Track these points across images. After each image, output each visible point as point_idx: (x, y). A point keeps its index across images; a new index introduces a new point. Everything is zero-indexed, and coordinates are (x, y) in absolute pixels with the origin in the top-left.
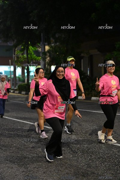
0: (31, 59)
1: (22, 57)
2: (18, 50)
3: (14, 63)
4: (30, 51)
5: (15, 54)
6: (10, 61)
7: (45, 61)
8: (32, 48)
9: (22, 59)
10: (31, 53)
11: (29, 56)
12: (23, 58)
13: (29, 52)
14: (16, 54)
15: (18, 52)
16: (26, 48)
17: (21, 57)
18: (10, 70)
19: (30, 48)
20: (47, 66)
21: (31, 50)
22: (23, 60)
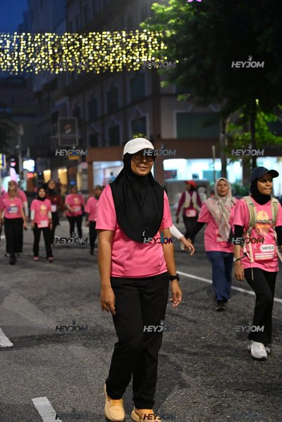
0: (261, 140)
1: (240, 138)
2: (231, 121)
3: (222, 153)
4: (258, 122)
5: (224, 132)
6: (214, 148)
8: (264, 117)
9: (240, 143)
10: (261, 127)
11: (257, 135)
12: (242, 140)
13: (256, 126)
14: (227, 130)
15: (230, 128)
16: (249, 116)
17: (237, 139)
18: (212, 170)
19: (258, 116)
21: (261, 122)
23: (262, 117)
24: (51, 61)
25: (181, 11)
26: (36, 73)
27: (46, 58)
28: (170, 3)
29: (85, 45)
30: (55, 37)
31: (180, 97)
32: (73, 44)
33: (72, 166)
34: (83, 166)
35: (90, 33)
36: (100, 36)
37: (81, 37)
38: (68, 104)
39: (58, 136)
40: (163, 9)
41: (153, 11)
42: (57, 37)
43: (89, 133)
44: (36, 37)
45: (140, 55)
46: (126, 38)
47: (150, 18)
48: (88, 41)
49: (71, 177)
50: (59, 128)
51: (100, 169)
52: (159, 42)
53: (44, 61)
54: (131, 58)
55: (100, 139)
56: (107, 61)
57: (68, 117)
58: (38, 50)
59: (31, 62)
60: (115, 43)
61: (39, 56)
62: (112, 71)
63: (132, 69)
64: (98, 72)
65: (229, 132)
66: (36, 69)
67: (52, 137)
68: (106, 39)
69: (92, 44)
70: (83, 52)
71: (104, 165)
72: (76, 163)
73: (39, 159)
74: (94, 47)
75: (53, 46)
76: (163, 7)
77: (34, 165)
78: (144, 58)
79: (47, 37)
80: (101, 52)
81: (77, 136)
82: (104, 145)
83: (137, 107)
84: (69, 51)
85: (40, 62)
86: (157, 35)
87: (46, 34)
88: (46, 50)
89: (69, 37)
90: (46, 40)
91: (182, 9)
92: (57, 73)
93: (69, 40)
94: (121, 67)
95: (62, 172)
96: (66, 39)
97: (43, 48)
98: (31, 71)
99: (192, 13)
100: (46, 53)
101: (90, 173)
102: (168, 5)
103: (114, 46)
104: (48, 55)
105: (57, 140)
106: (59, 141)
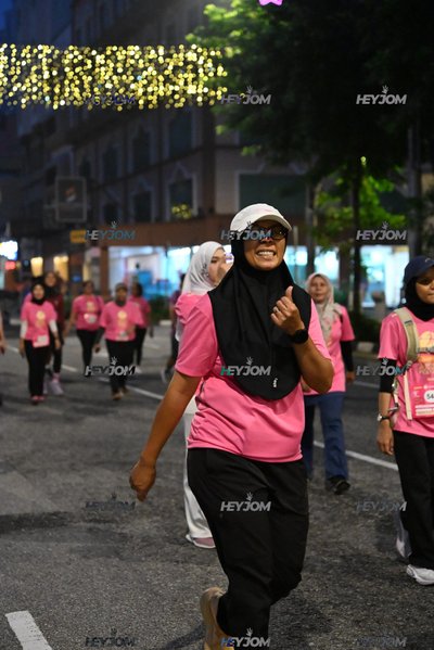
0: (368, 220)
1: (336, 216)
2: (323, 190)
3: (308, 238)
4: (365, 193)
5: (311, 206)
6: (296, 229)
7: (420, 229)
8: (373, 185)
9: (337, 223)
10: (369, 200)
11: (362, 212)
12: (340, 219)
13: (362, 198)
14: (316, 203)
15: (321, 199)
16: (350, 183)
17: (332, 218)
18: (294, 262)
19: (365, 182)
20: (424, 248)
21: (370, 192)
22: (341, 229)
23: (370, 184)
24: (47, 89)
25: (248, 18)
26: (23, 106)
27: (40, 84)
28: (234, 5)
29: (101, 66)
30: (53, 51)
31: (245, 151)
32: (82, 63)
33: (75, 253)
34: (93, 253)
35: (109, 48)
36: (124, 52)
37: (94, 53)
38: (71, 155)
39: (56, 205)
40: (222, 14)
41: (207, 17)
42: (57, 52)
43: (103, 202)
44: (25, 51)
45: (186, 84)
46: (165, 57)
47: (202, 28)
48: (106, 59)
49: (74, 268)
50: (57, 193)
51: (120, 258)
52: (215, 65)
53: (35, 89)
54: (171, 88)
55: (120, 213)
56: (133, 91)
57: (72, 177)
58: (26, 71)
59: (15, 89)
60: (147, 64)
61: (27, 80)
62: (141, 107)
63: (172, 105)
64: (120, 108)
65: (320, 206)
66: (23, 101)
67: (46, 207)
68: (132, 57)
69: (112, 65)
70: (97, 77)
71: (125, 252)
72: (82, 248)
73: (24, 241)
74: (115, 69)
75: (50, 66)
76: (222, 10)
77: (16, 249)
78: (191, 90)
79: (41, 52)
80: (124, 77)
81: (85, 206)
82: (126, 220)
83: (179, 164)
84: (75, 74)
85: (29, 90)
86: (213, 53)
87: (40, 47)
88: (39, 72)
89: (76, 53)
90: (40, 56)
91: (252, 15)
92: (55, 107)
93: (76, 57)
94: (155, 102)
95: (60, 262)
96: (71, 56)
97: (34, 68)
98: (15, 103)
99: (267, 22)
100: (40, 77)
101: (103, 264)
102: (230, 9)
103: (146, 69)
104: (42, 79)
105: (53, 211)
106: (57, 214)
